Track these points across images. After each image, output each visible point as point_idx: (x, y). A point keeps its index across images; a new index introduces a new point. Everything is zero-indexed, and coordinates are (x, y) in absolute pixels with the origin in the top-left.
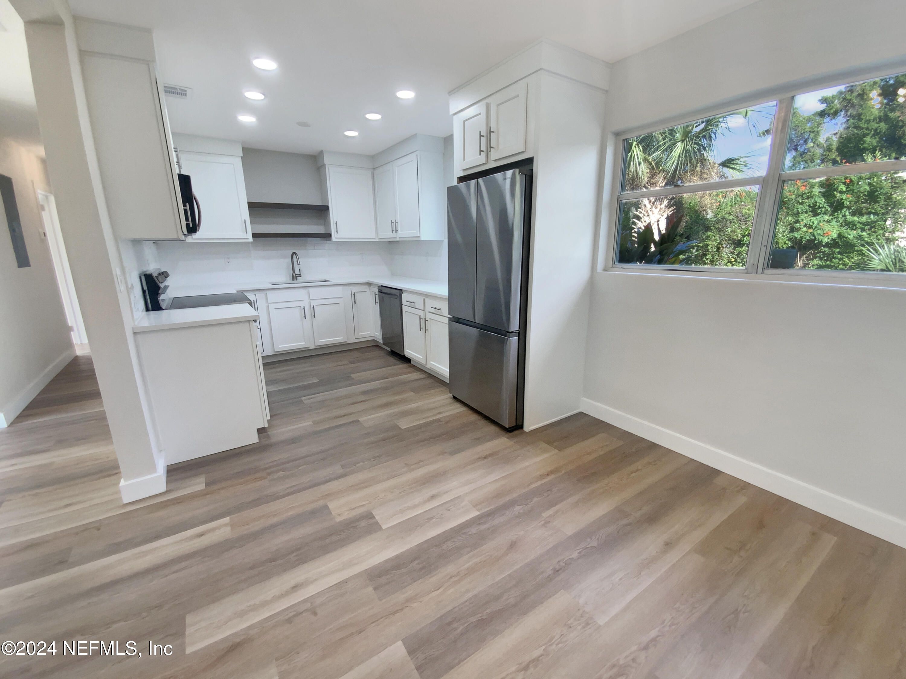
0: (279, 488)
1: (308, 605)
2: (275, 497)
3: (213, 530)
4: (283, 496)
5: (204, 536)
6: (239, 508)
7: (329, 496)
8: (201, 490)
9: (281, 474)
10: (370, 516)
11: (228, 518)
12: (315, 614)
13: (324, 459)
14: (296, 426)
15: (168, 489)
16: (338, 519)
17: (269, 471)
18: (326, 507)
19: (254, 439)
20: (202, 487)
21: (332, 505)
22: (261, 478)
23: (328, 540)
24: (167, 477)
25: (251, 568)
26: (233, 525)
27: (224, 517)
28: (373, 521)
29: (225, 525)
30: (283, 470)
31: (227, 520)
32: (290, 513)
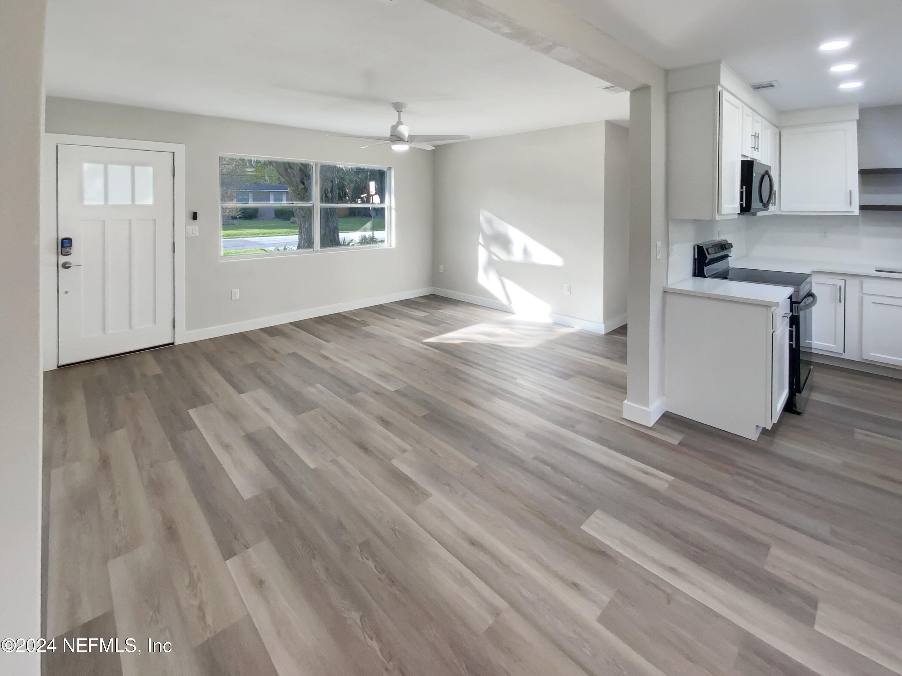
0: (734, 492)
1: (669, 591)
2: (725, 496)
3: (656, 476)
4: (733, 501)
5: (647, 475)
6: (686, 479)
7: (784, 543)
8: (673, 444)
9: (750, 483)
10: (813, 603)
11: (673, 478)
12: (669, 602)
13: (816, 507)
14: (813, 452)
15: (653, 427)
16: (768, 568)
17: (740, 471)
18: (768, 547)
19: (753, 435)
20: (675, 442)
21: (775, 551)
22: (728, 472)
23: (737, 572)
24: (660, 419)
25: (656, 524)
26: (671, 486)
27: (671, 475)
28: (812, 611)
29: (667, 481)
30: (755, 481)
31: (671, 478)
32: (725, 519)
